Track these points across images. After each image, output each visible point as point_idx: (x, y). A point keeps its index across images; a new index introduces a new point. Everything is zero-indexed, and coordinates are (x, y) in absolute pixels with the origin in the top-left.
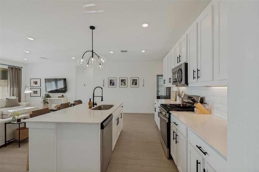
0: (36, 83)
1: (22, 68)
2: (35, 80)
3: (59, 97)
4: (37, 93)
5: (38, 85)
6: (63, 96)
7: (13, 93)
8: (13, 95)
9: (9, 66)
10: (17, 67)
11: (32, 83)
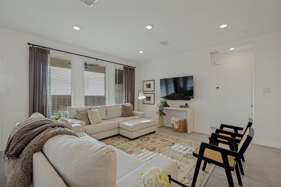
0: (149, 86)
1: (135, 68)
2: (148, 83)
3: (181, 107)
4: (150, 100)
5: (152, 88)
6: (186, 105)
7: (127, 99)
8: (128, 102)
9: (124, 66)
10: (131, 67)
11: (145, 86)
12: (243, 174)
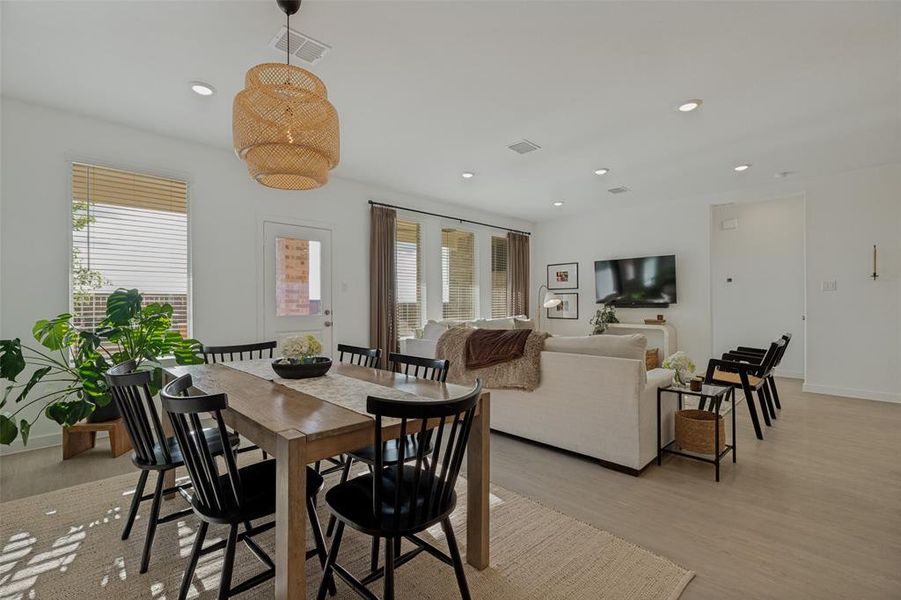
0: (563, 277)
1: (529, 234)
2: (562, 269)
3: (647, 322)
5: (571, 282)
9: (509, 232)
10: (521, 234)
11: (553, 277)
12: (779, 407)
